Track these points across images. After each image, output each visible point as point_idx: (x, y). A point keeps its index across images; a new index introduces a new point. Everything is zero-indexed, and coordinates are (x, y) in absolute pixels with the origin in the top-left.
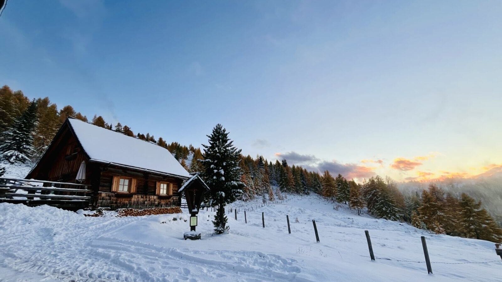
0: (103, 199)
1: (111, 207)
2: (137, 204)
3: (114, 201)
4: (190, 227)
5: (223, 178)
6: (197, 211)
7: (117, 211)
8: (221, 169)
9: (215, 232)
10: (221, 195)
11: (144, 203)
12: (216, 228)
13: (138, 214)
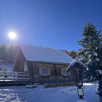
0: (36, 79)
1: (40, 83)
2: (53, 81)
3: (41, 80)
4: (79, 96)
5: (98, 60)
6: (81, 84)
7: (43, 85)
8: (94, 53)
9: (100, 100)
10: (99, 72)
11: (56, 80)
12: (100, 97)
13: (53, 87)
